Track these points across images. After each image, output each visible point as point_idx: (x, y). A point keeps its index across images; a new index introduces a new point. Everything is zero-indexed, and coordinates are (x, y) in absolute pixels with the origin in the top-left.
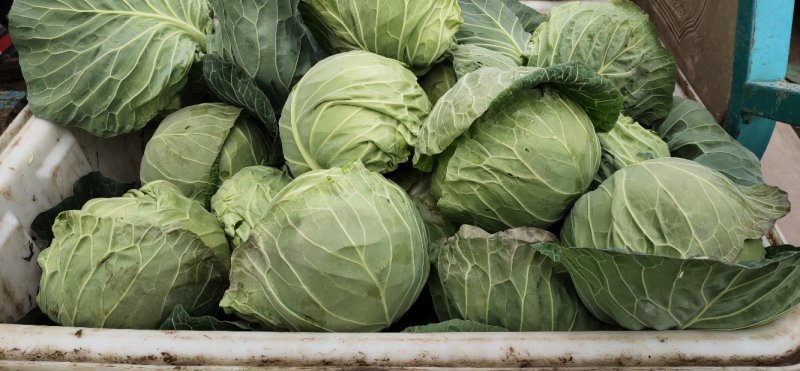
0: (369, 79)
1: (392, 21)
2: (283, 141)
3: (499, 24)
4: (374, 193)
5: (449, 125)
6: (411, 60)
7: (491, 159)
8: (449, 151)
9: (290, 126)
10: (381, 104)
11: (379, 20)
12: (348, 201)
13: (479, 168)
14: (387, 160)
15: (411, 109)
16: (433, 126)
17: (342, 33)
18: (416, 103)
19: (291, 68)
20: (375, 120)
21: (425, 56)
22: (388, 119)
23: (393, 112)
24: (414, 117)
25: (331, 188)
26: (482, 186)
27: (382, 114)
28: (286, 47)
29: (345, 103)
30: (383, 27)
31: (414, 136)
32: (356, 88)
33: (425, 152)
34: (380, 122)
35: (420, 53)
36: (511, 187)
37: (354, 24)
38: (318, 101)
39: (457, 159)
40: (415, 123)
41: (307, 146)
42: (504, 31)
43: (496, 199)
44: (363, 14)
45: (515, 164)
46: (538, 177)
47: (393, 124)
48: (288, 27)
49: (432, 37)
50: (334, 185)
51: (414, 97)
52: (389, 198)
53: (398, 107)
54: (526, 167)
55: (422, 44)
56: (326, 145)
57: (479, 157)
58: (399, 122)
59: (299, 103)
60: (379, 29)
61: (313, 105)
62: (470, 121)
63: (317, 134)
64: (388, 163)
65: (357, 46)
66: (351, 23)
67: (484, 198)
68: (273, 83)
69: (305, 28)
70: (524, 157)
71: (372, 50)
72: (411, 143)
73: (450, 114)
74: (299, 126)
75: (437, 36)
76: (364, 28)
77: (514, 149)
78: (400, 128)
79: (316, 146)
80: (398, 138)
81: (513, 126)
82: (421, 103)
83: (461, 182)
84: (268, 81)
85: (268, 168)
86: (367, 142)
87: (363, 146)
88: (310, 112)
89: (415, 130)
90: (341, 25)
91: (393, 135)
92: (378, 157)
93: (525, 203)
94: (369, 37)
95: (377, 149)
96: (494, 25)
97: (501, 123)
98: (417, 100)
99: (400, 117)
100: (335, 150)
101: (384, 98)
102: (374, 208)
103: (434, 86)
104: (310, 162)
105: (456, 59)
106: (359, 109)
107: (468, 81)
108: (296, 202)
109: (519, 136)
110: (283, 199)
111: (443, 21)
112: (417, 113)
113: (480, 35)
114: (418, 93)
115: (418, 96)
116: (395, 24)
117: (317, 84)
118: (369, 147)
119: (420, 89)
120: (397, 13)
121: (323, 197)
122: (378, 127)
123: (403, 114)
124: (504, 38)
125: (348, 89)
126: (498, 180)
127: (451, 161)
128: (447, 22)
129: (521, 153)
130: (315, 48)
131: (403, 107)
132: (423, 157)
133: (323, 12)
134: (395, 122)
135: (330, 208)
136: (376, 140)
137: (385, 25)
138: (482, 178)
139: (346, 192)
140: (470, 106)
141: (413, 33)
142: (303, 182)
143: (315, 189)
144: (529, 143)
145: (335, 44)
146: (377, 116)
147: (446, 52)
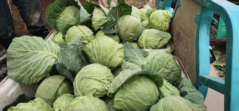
0: (97, 72)
1: (105, 56)
2: (74, 87)
3: (137, 55)
4: (95, 104)
5: (115, 85)
6: (110, 66)
7: (127, 95)
8: (116, 92)
9: (76, 83)
10: (99, 78)
11: (102, 56)
12: (87, 106)
13: (123, 97)
14: (100, 94)
15: (108, 80)
16: (112, 85)
17: (92, 58)
18: (109, 78)
19: (79, 67)
20: (98, 83)
21: (114, 65)
22: (101, 82)
23: (103, 81)
24: (109, 82)
25: (83, 102)
26: (124, 102)
27: (100, 81)
28: (78, 61)
29: (90, 78)
30: (102, 58)
31: (108, 87)
32: (93, 74)
33: (110, 92)
34: (99, 83)
35: (112, 64)
36: (132, 103)
37: (95, 56)
38: (83, 77)
39: (118, 94)
40: (108, 84)
41: (79, 89)
42: (138, 57)
43: (128, 106)
44: (97, 54)
45: (133, 97)
46: (139, 100)
47: (103, 84)
48: (79, 56)
49: (116, 60)
50: (84, 101)
51: (109, 77)
52: (99, 105)
53: (104, 79)
54: (136, 97)
55: (113, 62)
56: (84, 89)
57: (124, 94)
58: (104, 83)
59: (78, 77)
60: (101, 58)
61: (82, 78)
62: (121, 85)
63: (82, 86)
64: (101, 94)
65: (96, 62)
67: (125, 105)
68: (74, 71)
69: (83, 57)
70: (136, 95)
71: (100, 63)
72: (107, 89)
73: (116, 83)
74: (78, 84)
76: (98, 57)
77: (133, 92)
78: (104, 85)
79: (82, 89)
80: (104, 88)
81: (133, 86)
82: (111, 78)
83: (119, 101)
84: (73, 70)
85: (70, 94)
86: (95, 89)
87: (94, 90)
88: (81, 80)
89: (108, 86)
90: (92, 56)
91: (102, 87)
92: (98, 93)
93: (136, 107)
94: (99, 60)
95: (98, 91)
96: (136, 56)
97: (130, 85)
98: (110, 77)
99: (104, 82)
100: (86, 91)
101: (100, 77)
102: (94, 108)
103: (117, 73)
104: (80, 94)
105: (122, 66)
106: (94, 80)
107: (122, 73)
108: (73, 106)
109: (134, 89)
110: (70, 105)
111: (118, 56)
112: (110, 81)
113: (132, 58)
114: (110, 75)
115: (110, 76)
116: (106, 57)
117: (83, 73)
118: (95, 90)
119: (111, 74)
120: (106, 54)
121: (80, 104)
122: (98, 85)
123: (106, 81)
125: (91, 74)
126: (129, 101)
127: (116, 95)
128: (120, 56)
129: (135, 94)
130: (85, 62)
131: (106, 79)
132: (110, 94)
133: (87, 53)
134: (103, 83)
135: (82, 108)
136: (97, 88)
137: (103, 57)
138: (125, 100)
139: (87, 103)
140: (121, 80)
141: (110, 59)
142: (76, 100)
143: (79, 102)
144: (137, 91)
145: (91, 61)
146: (98, 82)
147: (120, 64)
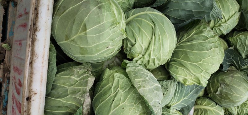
66: (189, 40)
75: (180, 74)
124: (179, 100)
